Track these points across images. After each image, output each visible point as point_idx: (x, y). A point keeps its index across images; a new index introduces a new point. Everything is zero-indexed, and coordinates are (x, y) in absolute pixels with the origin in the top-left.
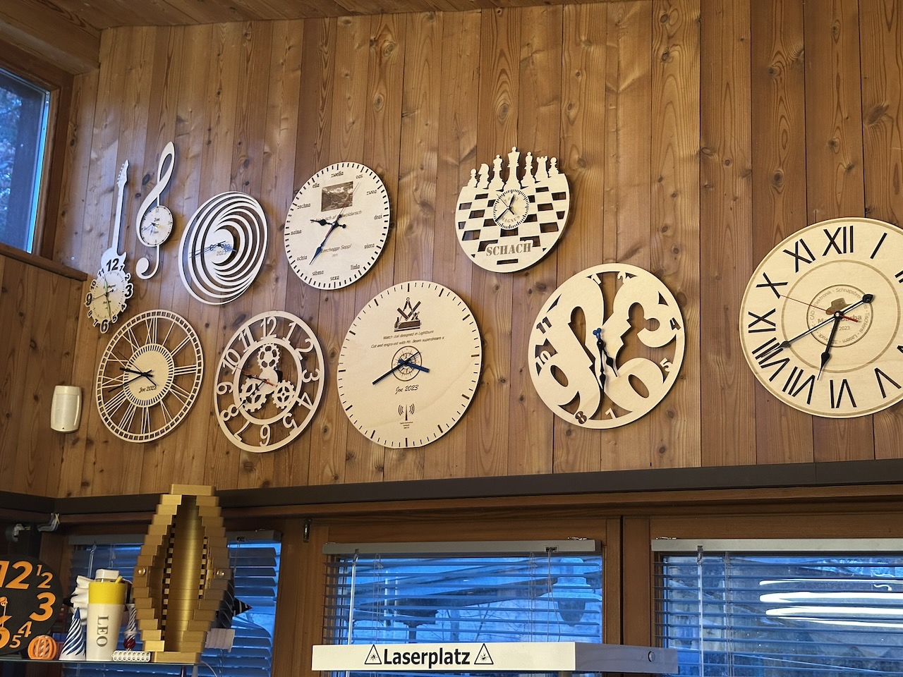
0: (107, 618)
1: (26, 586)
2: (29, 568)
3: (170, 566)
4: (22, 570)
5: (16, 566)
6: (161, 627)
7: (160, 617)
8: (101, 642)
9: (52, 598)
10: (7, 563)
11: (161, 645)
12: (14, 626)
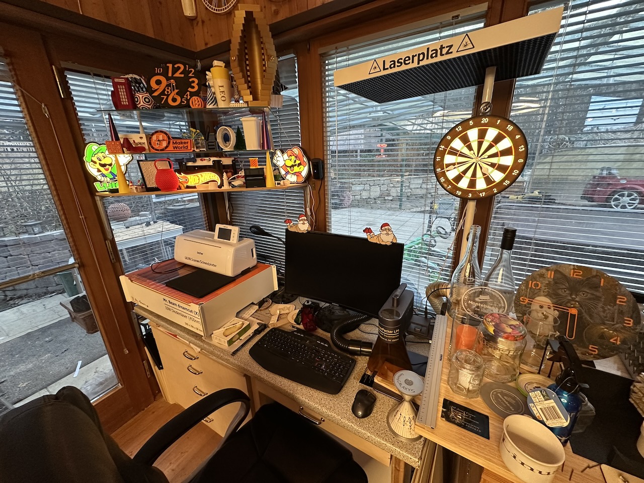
0: (223, 86)
1: (183, 76)
2: (182, 67)
3: (247, 60)
4: (179, 68)
5: (176, 66)
6: (249, 87)
7: (247, 82)
8: (223, 99)
9: (196, 81)
10: (171, 65)
11: (250, 98)
12: (181, 94)
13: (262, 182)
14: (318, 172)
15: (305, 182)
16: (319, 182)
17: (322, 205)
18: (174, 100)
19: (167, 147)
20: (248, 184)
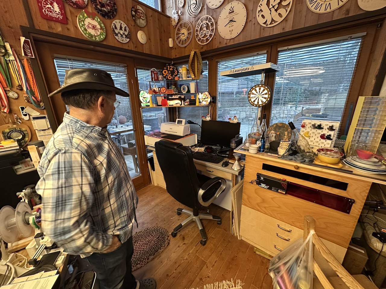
0: (185, 73)
1: (172, 70)
2: (172, 67)
3: (193, 64)
5: (170, 67)
6: (193, 73)
8: (185, 77)
9: (176, 71)
11: (194, 77)
12: (172, 76)
13: (195, 104)
14: (214, 101)
15: (209, 104)
16: (214, 104)
17: (215, 112)
18: (170, 77)
19: (165, 92)
20: (190, 104)
